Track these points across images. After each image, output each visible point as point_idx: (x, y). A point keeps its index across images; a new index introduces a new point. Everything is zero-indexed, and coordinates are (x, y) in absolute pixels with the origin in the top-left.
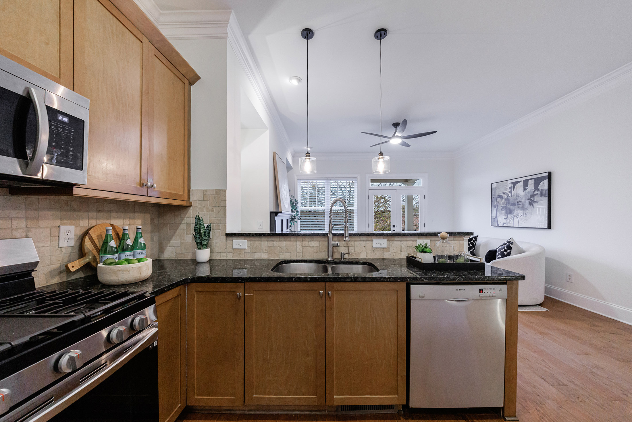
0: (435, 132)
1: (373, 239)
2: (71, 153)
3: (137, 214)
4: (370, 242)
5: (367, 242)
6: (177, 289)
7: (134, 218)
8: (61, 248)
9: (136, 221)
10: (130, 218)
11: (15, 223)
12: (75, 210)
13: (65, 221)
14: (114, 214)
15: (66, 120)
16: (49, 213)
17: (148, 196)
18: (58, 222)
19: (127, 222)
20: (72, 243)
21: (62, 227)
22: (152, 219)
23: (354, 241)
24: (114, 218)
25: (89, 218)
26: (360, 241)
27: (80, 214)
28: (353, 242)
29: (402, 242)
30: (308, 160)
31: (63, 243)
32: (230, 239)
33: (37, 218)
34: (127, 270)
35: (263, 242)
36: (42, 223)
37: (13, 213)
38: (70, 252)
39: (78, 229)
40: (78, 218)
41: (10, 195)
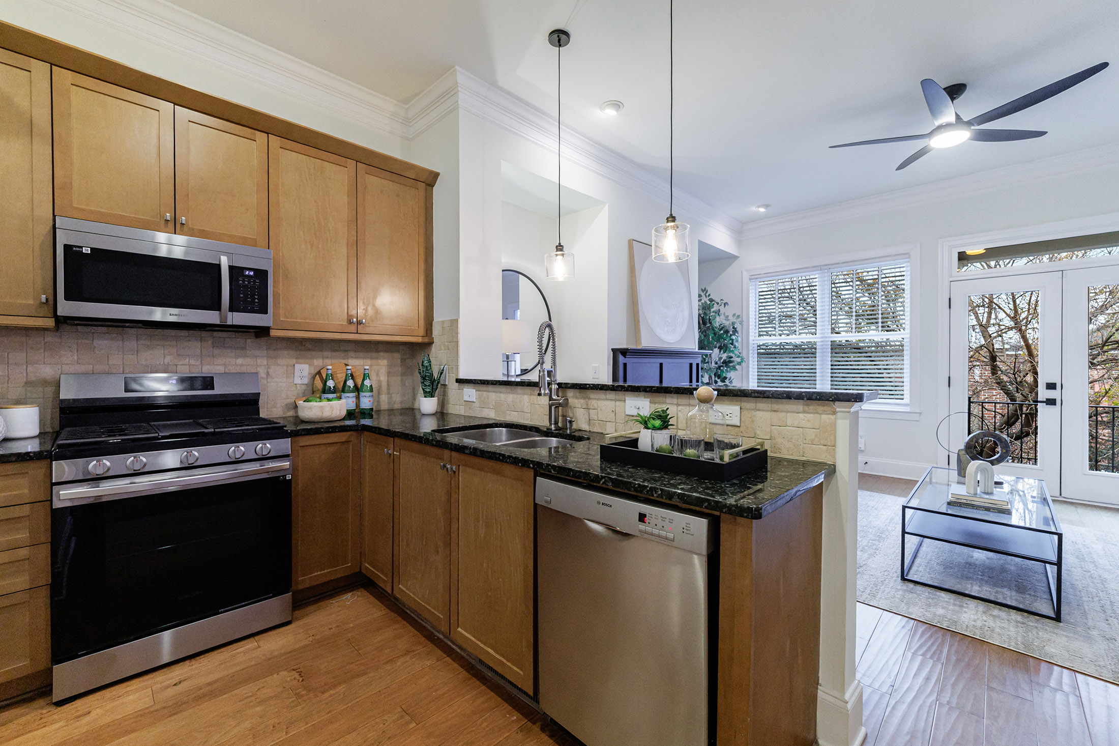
0: (1105, 65)
1: (626, 398)
2: (256, 300)
3: (382, 354)
4: (621, 403)
5: (618, 403)
6: (349, 433)
7: (377, 358)
8: (296, 384)
9: (380, 361)
10: (371, 358)
11: (259, 361)
12: (309, 350)
13: (300, 361)
14: (351, 354)
15: (252, 273)
16: (286, 352)
17: (357, 333)
18: (294, 361)
19: (369, 362)
20: (306, 381)
21: (295, 365)
22: (403, 360)
23: (598, 399)
24: (352, 357)
25: (323, 358)
26: (607, 399)
27: (313, 353)
28: (595, 401)
29: (680, 408)
30: (560, 257)
31: (298, 381)
32: (462, 386)
33: (276, 357)
34: (310, 408)
35: (490, 393)
36: (280, 361)
37: (257, 353)
38: (304, 389)
39: (312, 368)
40: (313, 358)
41: (255, 338)
